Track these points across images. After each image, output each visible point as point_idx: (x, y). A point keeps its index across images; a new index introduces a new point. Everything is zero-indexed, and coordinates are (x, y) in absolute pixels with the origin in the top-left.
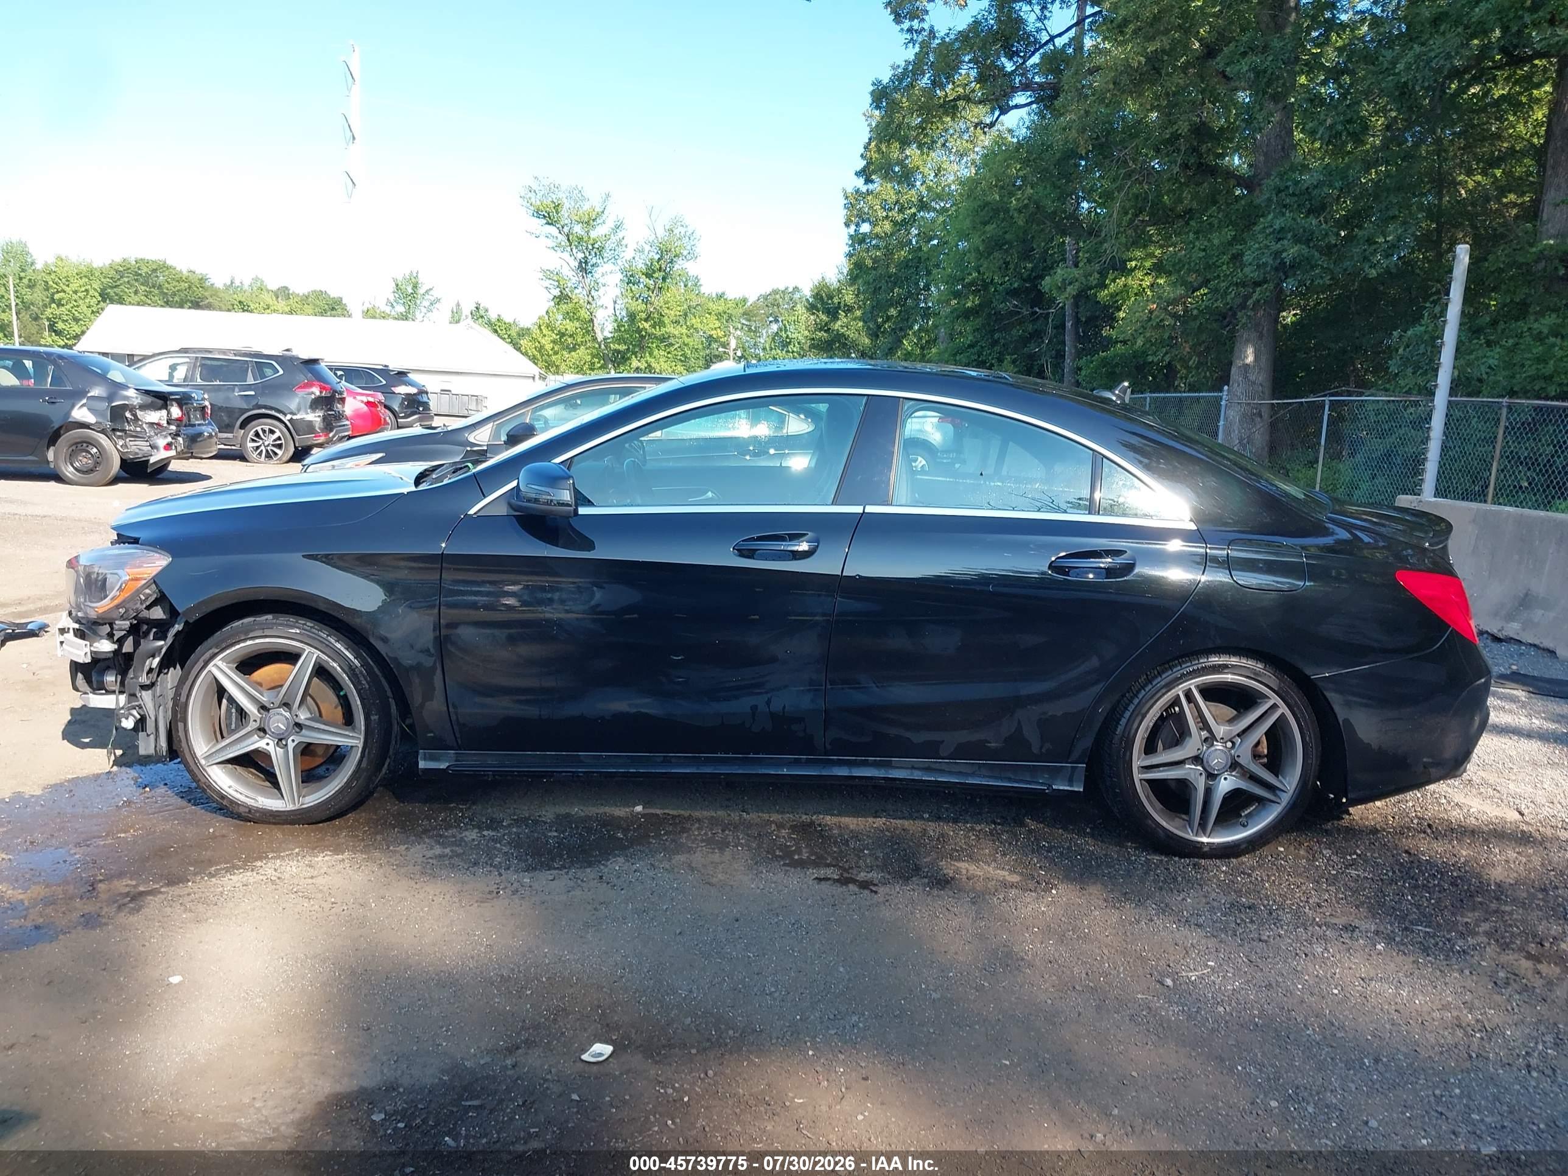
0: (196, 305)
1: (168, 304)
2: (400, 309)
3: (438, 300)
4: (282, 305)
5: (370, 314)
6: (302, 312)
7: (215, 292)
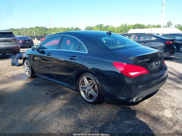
0: (143, 28)
1: (140, 28)
2: (168, 26)
3: (173, 24)
4: (153, 27)
5: (163, 27)
6: (155, 28)
7: (145, 26)
